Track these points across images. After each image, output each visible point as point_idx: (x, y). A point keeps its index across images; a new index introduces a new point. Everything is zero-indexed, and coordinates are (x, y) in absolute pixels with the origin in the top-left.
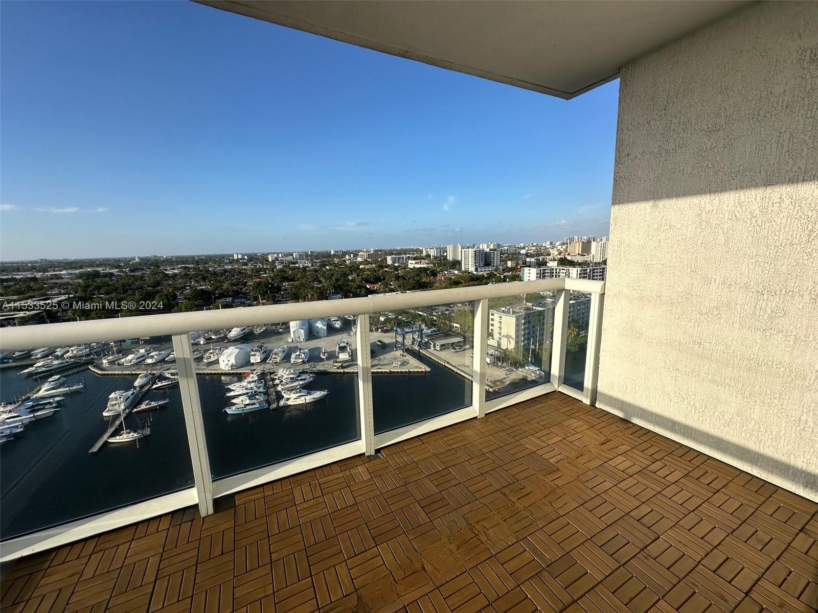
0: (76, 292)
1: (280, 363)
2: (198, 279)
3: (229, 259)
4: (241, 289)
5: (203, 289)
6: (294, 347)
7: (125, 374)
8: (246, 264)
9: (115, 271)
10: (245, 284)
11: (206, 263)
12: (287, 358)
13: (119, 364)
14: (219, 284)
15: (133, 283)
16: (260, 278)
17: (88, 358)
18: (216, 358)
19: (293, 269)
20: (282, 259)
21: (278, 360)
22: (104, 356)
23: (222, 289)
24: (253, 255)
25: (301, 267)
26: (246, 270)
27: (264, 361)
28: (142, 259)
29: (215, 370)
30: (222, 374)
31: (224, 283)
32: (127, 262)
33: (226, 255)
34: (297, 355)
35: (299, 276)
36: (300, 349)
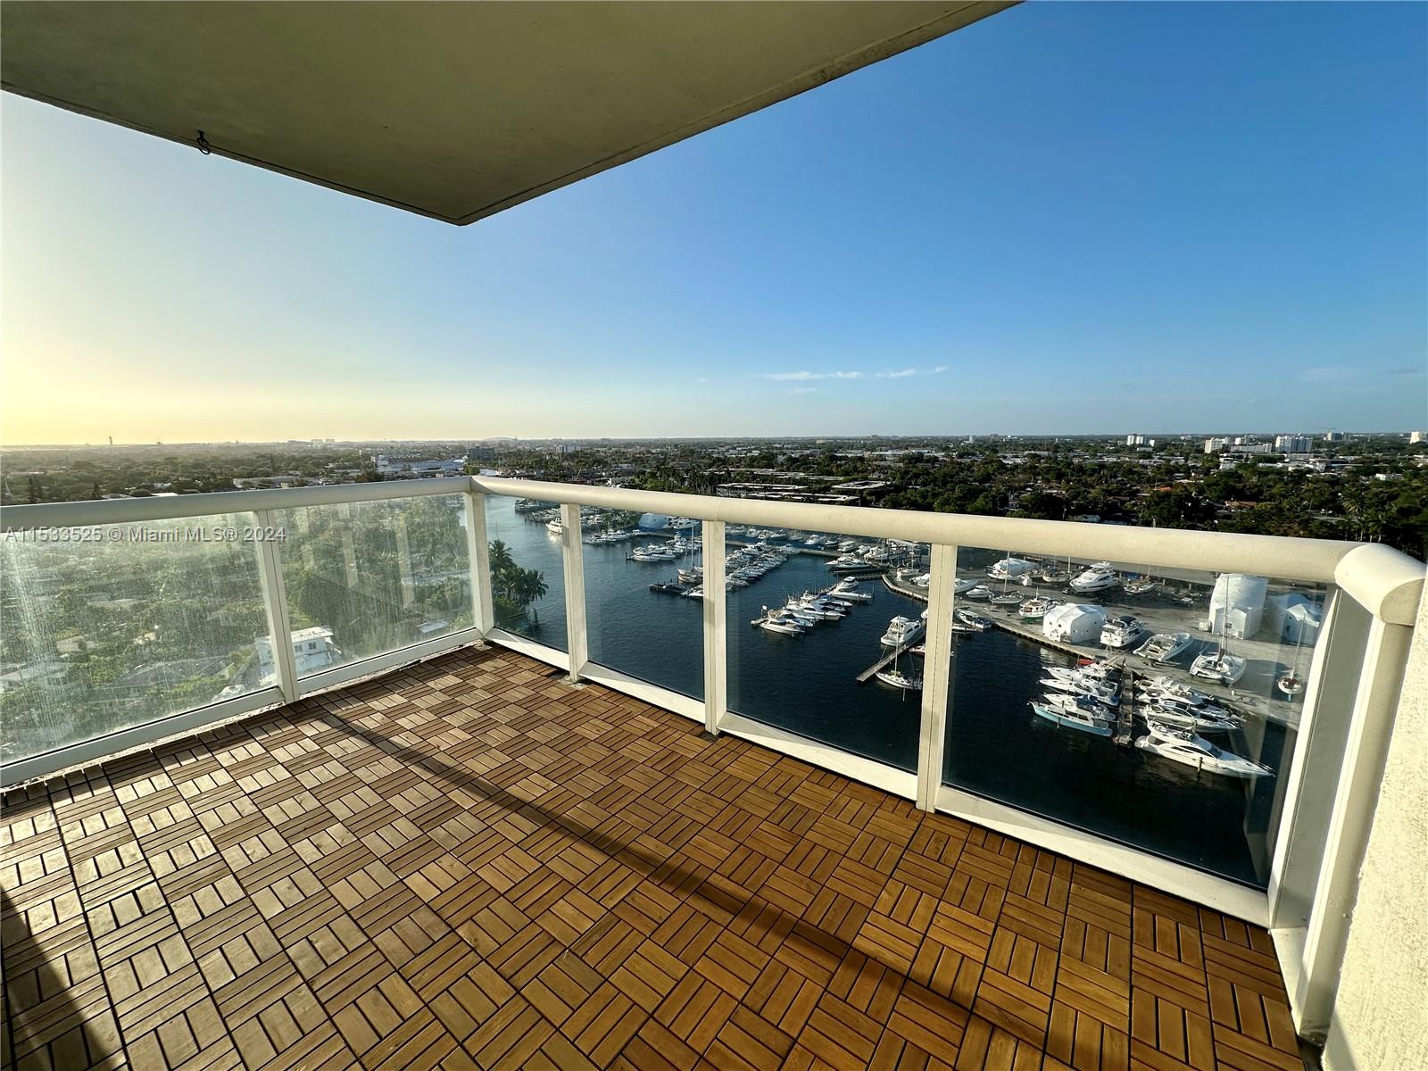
0: (894, 479)
1: (1162, 664)
2: (1049, 476)
3: (1116, 445)
4: (1123, 502)
5: (1052, 494)
6: (1207, 643)
7: (916, 598)
8: (1148, 456)
9: (940, 455)
10: (1133, 494)
11: (1071, 450)
12: (1184, 658)
13: (912, 583)
14: (1083, 489)
15: (957, 473)
16: (1171, 486)
17: (884, 565)
18: (1040, 614)
19: (1263, 473)
20: (1241, 448)
21: (1161, 656)
22: (900, 567)
23: (1085, 498)
24: (1168, 441)
25: (1290, 469)
26: (1144, 467)
27: (1128, 648)
28: (977, 439)
29: (1033, 633)
30: (1043, 644)
31: (1093, 487)
32: (958, 441)
33: (1112, 437)
34: (1210, 662)
35: (1275, 490)
36: (1223, 652)
